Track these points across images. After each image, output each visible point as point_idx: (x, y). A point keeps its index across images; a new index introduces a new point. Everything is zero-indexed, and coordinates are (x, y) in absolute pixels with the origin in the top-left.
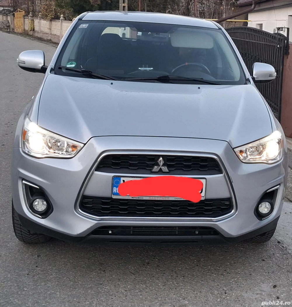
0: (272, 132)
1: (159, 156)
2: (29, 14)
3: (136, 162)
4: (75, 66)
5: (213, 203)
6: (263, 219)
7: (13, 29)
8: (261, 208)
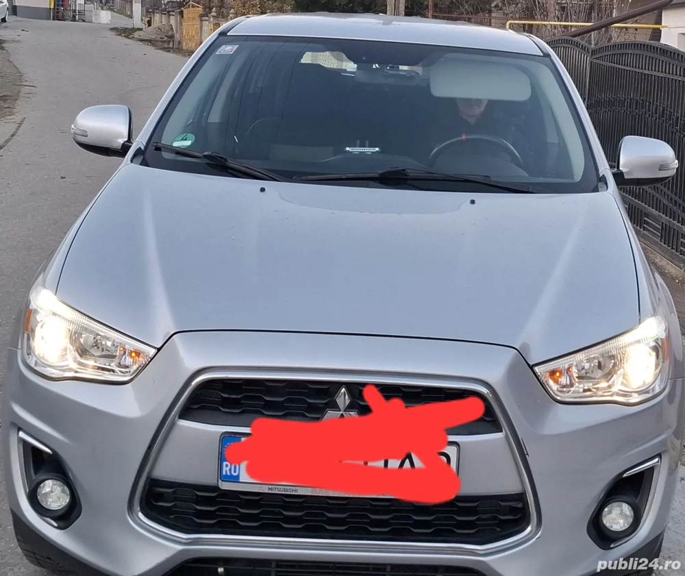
0: (640, 323)
1: (340, 384)
2: (210, 12)
3: (282, 399)
4: (192, 144)
5: (477, 506)
6: (612, 546)
7: (180, 43)
8: (610, 516)
